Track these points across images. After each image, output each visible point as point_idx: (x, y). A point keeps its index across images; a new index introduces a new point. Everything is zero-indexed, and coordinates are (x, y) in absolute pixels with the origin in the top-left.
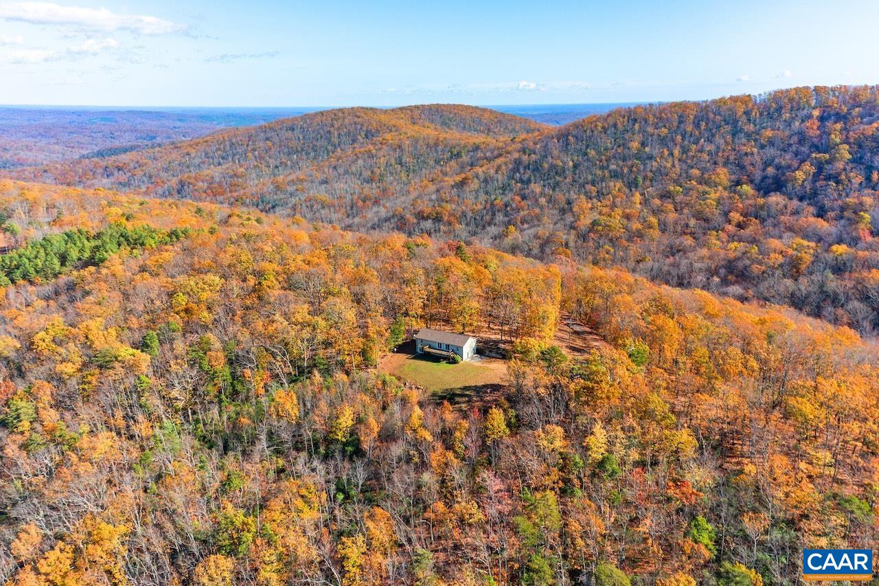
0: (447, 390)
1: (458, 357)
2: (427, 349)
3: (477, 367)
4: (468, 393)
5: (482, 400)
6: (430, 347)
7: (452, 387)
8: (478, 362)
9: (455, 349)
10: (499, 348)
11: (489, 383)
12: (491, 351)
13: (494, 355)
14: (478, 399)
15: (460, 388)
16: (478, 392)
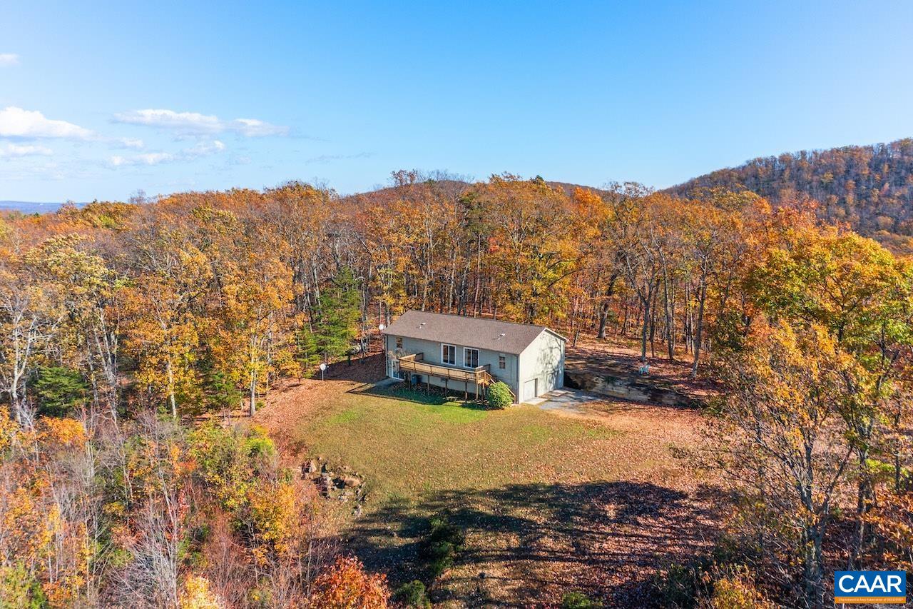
0: (442, 496)
1: (500, 389)
2: (409, 362)
3: (566, 424)
4: (520, 512)
5: (580, 553)
6: (421, 358)
7: (465, 484)
8: (567, 410)
9: (495, 364)
10: (638, 374)
11: (609, 478)
12: (610, 380)
13: (621, 391)
14: (563, 544)
15: (494, 493)
16: (565, 516)
